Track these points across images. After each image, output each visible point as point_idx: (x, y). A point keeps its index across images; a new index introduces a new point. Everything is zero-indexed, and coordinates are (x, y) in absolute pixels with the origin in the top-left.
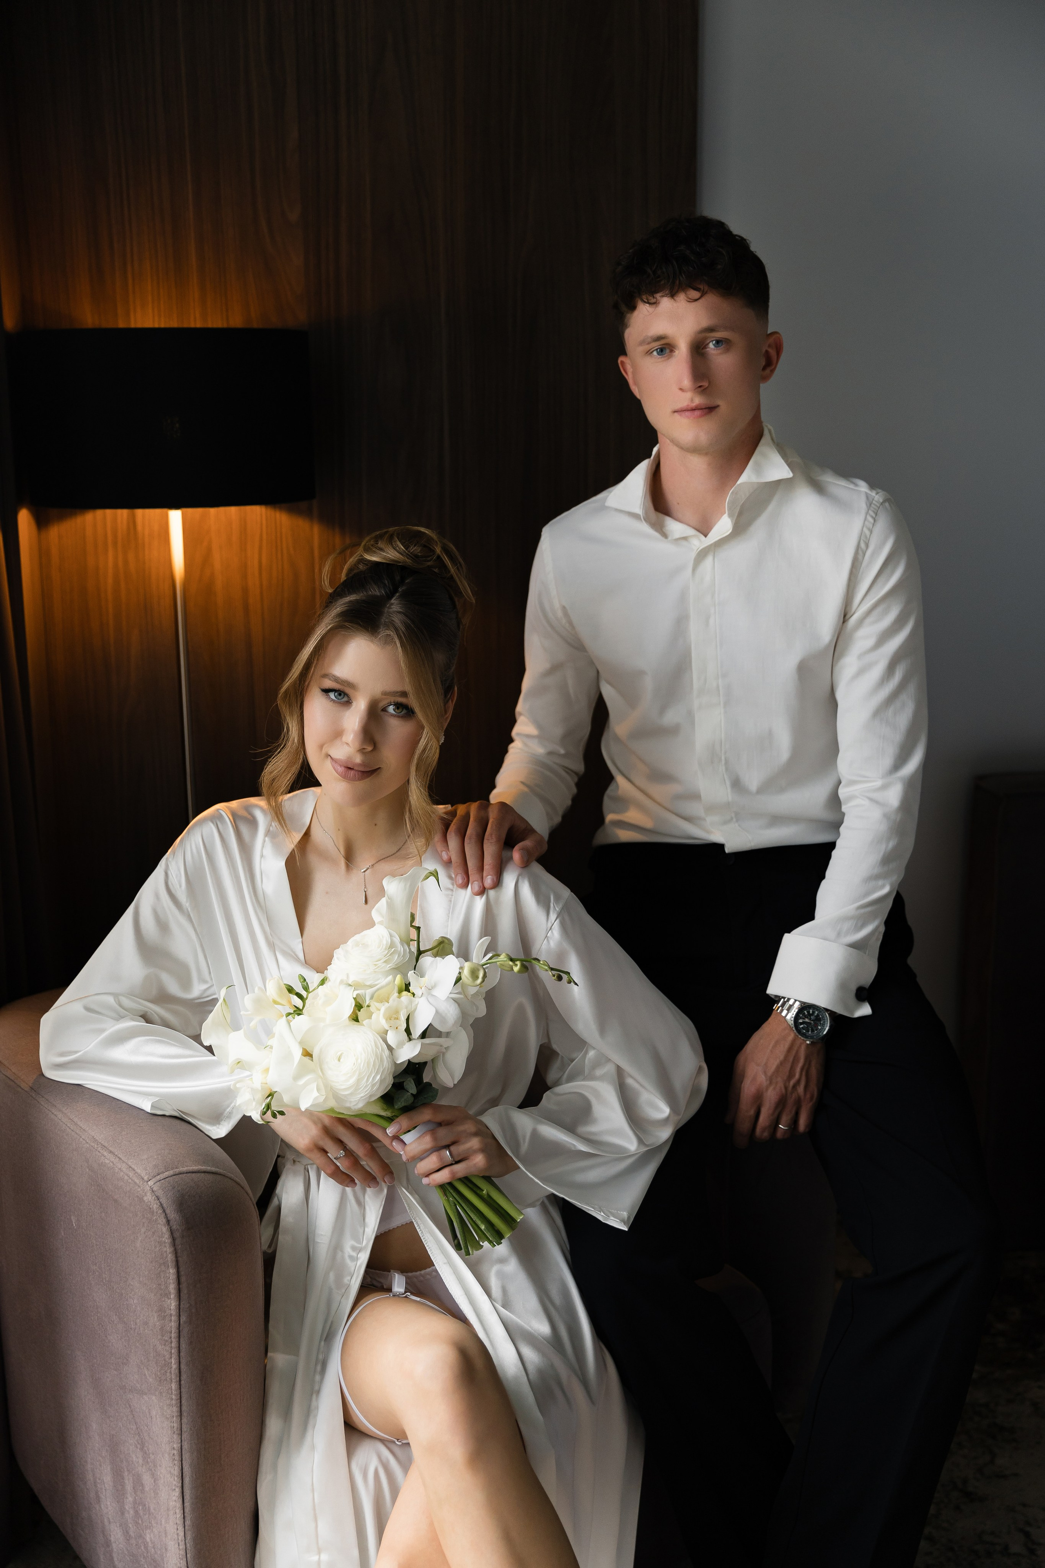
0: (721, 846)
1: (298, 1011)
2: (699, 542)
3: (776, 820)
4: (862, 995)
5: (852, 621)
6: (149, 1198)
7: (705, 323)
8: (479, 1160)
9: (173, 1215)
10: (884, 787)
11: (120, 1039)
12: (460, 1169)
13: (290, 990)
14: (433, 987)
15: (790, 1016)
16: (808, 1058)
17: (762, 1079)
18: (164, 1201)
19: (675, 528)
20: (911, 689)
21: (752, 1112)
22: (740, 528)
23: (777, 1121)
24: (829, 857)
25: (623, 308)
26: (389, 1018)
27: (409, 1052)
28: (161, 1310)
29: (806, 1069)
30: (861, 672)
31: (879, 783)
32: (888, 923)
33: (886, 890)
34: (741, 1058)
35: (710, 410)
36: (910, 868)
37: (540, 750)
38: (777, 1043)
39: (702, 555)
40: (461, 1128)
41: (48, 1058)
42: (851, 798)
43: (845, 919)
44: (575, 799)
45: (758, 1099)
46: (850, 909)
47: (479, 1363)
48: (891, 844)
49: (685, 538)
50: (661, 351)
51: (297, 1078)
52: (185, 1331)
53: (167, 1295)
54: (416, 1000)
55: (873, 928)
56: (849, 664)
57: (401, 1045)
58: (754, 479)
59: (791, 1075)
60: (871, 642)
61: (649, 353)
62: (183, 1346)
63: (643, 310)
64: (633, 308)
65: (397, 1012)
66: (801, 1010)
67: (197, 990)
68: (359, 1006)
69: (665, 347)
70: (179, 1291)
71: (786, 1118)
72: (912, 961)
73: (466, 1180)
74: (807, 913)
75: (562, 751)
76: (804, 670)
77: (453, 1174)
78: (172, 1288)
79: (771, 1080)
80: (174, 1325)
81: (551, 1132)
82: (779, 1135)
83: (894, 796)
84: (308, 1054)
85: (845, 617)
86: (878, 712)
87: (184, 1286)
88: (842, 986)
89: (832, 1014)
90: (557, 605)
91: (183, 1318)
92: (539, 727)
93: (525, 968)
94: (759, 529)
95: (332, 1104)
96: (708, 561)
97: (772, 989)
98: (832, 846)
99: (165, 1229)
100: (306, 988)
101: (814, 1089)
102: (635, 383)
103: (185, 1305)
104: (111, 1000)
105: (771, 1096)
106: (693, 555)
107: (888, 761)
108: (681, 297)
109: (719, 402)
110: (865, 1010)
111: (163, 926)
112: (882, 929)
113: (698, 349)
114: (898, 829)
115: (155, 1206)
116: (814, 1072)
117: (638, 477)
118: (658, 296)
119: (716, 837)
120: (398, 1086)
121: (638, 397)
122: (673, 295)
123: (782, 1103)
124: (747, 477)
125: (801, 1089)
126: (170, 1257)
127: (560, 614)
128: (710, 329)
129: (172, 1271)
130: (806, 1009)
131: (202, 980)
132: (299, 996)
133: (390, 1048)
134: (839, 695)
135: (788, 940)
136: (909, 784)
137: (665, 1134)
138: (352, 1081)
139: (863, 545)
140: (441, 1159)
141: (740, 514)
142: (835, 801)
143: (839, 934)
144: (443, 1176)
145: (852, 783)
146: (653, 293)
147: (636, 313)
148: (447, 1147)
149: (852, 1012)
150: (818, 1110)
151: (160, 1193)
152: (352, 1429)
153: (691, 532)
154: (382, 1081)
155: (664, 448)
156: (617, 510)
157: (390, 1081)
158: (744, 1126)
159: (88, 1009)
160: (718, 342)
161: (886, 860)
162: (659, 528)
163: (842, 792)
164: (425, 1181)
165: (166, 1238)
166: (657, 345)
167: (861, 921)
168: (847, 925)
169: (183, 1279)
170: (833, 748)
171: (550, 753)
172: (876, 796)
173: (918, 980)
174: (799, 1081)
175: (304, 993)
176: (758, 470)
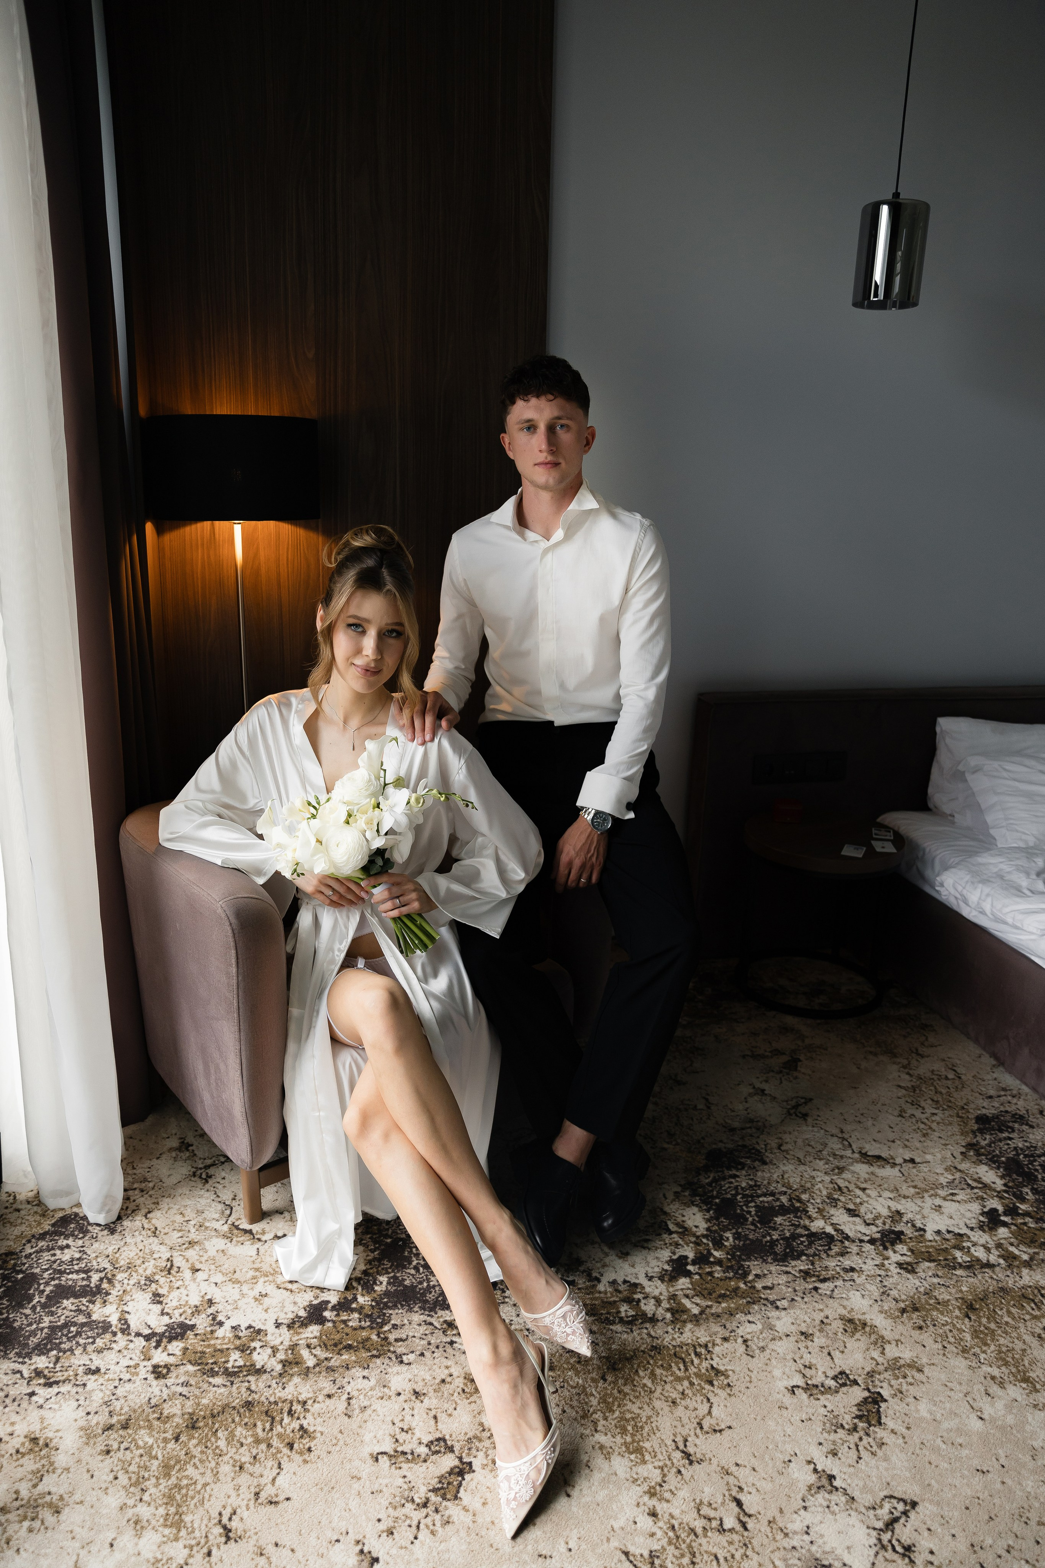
0: (552, 723)
1: (314, 816)
2: (544, 544)
3: (585, 707)
4: (629, 807)
5: (631, 593)
6: (220, 911)
7: (556, 413)
8: (416, 905)
9: (233, 921)
10: (646, 689)
11: (205, 825)
12: (405, 910)
13: (309, 804)
14: (395, 806)
15: (590, 818)
16: (598, 841)
17: (572, 853)
18: (228, 912)
19: (531, 535)
20: (663, 634)
21: (566, 872)
22: (568, 536)
23: (580, 877)
24: (614, 729)
25: (508, 402)
26: (367, 823)
27: (378, 843)
28: (228, 973)
29: (597, 848)
30: (635, 622)
31: (643, 686)
32: (645, 767)
33: (645, 747)
34: (561, 842)
35: (556, 465)
36: (659, 736)
37: (450, 666)
38: (581, 833)
39: (546, 551)
40: (406, 887)
41: (163, 834)
42: (626, 695)
43: (622, 763)
44: (470, 695)
45: (570, 864)
46: (625, 758)
47: (401, 1000)
48: (648, 722)
49: (536, 542)
50: (529, 428)
51: (313, 855)
52: (241, 986)
53: (231, 965)
54: (384, 813)
55: (637, 769)
56: (628, 617)
57: (374, 839)
58: (577, 508)
59: (588, 852)
60: (640, 606)
61: (522, 429)
62: (240, 993)
63: (520, 404)
64: (514, 403)
65: (372, 820)
66: (595, 815)
67: (251, 803)
68: (350, 815)
69: (531, 427)
70: (238, 963)
71: (585, 875)
72: (658, 790)
73: (408, 916)
74: (600, 760)
75: (463, 667)
76: (602, 620)
77: (400, 912)
78: (234, 961)
79: (577, 854)
80: (235, 981)
81: (457, 888)
82: (581, 885)
83: (651, 694)
84: (319, 842)
85: (627, 591)
86: (644, 646)
87: (240, 960)
88: (619, 801)
89: (613, 817)
90: (461, 579)
91: (240, 978)
92: (450, 652)
93: (447, 798)
94: (579, 537)
95: (332, 870)
96: (549, 555)
97: (579, 803)
98: (616, 723)
99: (229, 928)
100: (319, 803)
101: (601, 859)
102: (510, 450)
103: (241, 970)
104: (200, 804)
105: (577, 863)
106: (541, 551)
107: (648, 673)
108: (543, 398)
109: (561, 461)
110: (631, 815)
111: (234, 764)
112: (642, 770)
113: (551, 429)
114: (652, 713)
115: (223, 916)
116: (601, 850)
117: (509, 506)
118: (529, 396)
119: (549, 717)
120: (371, 861)
121: (512, 458)
122: (538, 397)
123: (583, 866)
124: (573, 506)
125: (594, 859)
126: (232, 944)
127: (463, 584)
128: (559, 418)
129: (233, 952)
130: (598, 813)
131: (254, 797)
132: (314, 807)
133: (367, 840)
134: (622, 636)
135: (589, 775)
136: (660, 688)
137: (521, 888)
138: (345, 858)
139: (638, 549)
140: (394, 904)
141: (568, 529)
142: (618, 697)
143: (618, 772)
144: (395, 913)
145: (627, 686)
146: (526, 395)
147: (515, 406)
148: (398, 897)
149: (624, 816)
150: (604, 871)
151: (226, 908)
152: (335, 1040)
153: (539, 538)
154: (362, 859)
155: (527, 488)
156: (497, 524)
157: (366, 859)
158: (561, 879)
159: (186, 807)
160: (562, 426)
161: (646, 730)
162: (522, 535)
163: (622, 692)
164: (384, 915)
165: (230, 933)
166: (526, 425)
167: (630, 765)
168: (622, 767)
169: (240, 956)
170: (618, 667)
171: (456, 668)
172: (641, 694)
173: (662, 800)
174: (593, 855)
175: (317, 806)
176: (580, 503)
